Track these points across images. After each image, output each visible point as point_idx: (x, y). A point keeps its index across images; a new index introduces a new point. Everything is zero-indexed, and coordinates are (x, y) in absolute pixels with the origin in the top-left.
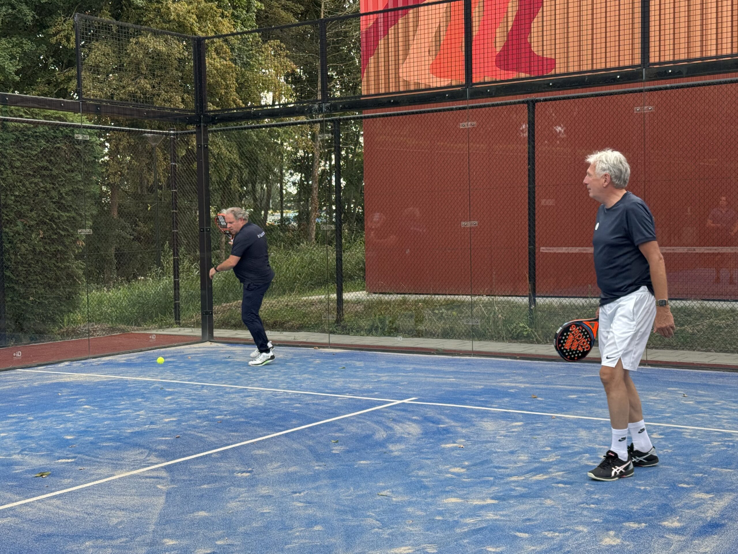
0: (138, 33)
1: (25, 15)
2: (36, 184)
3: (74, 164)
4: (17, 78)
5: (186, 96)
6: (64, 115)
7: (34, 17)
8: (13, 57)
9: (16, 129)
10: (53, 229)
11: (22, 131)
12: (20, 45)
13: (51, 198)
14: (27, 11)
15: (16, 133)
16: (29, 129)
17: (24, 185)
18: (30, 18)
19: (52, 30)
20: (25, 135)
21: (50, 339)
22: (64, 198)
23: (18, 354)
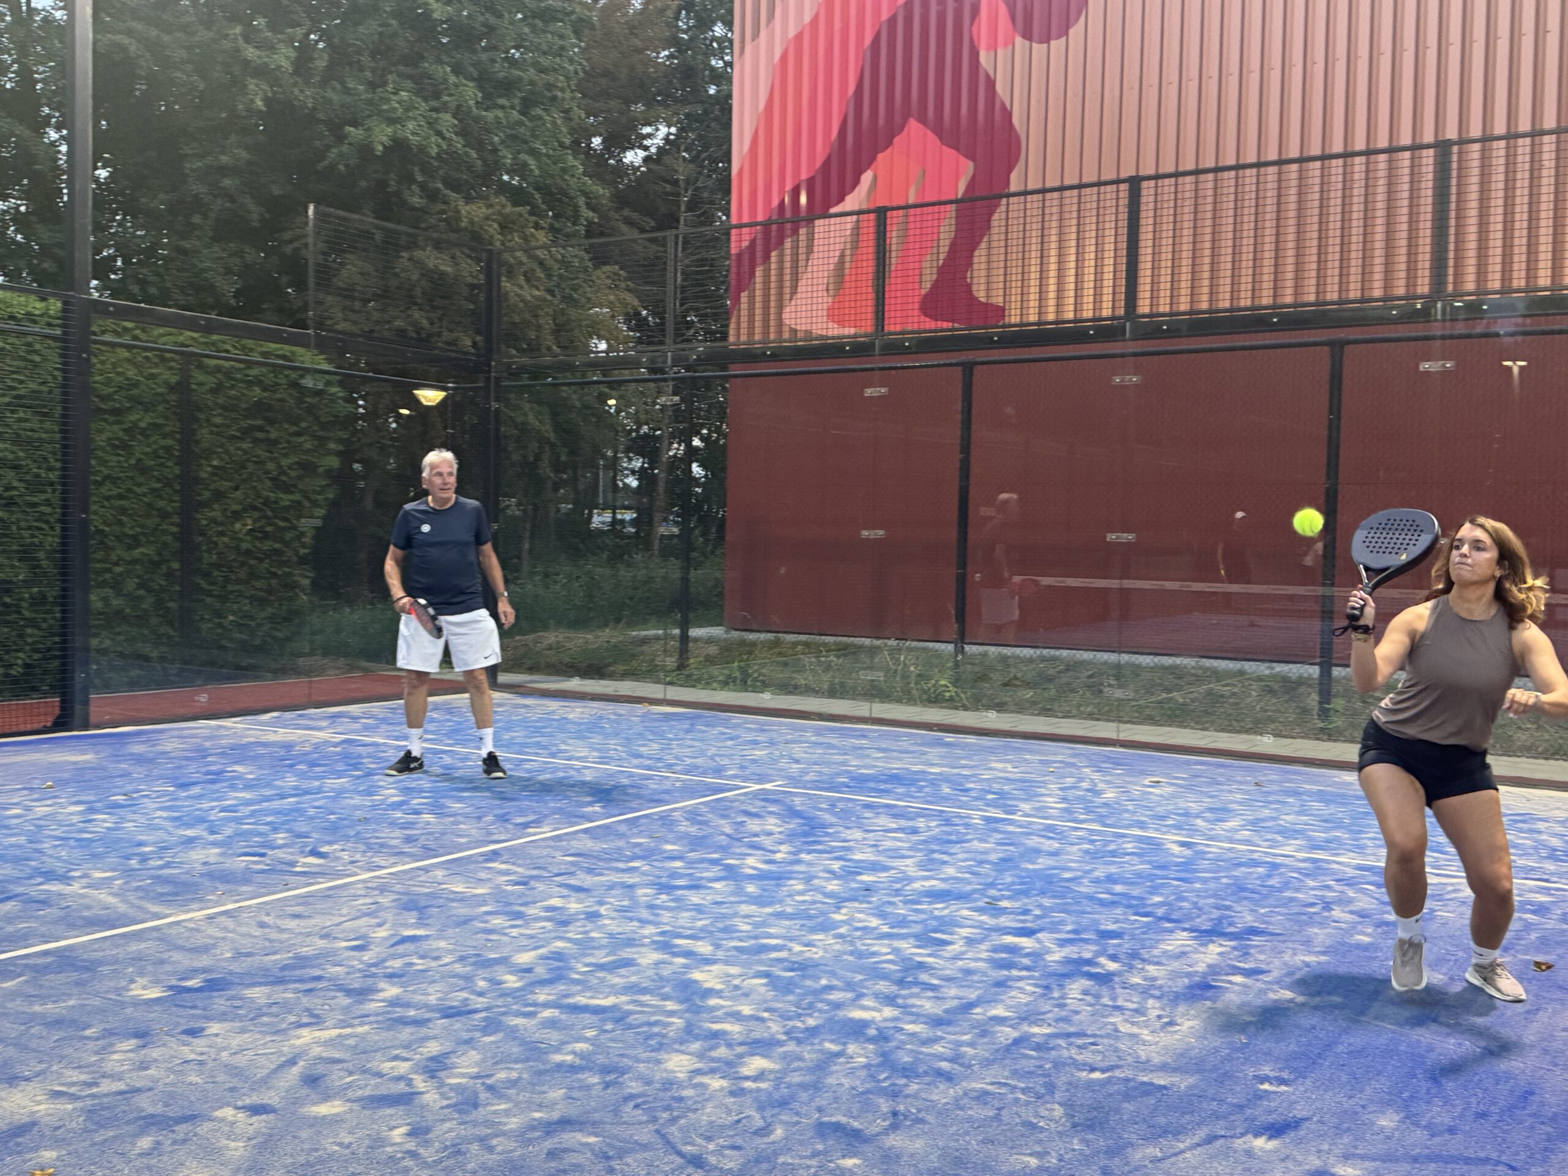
0: (413, 245)
1: (249, 211)
2: (245, 452)
3: (304, 425)
4: (233, 302)
5: (478, 338)
6: (293, 353)
7: (261, 215)
8: (228, 271)
9: (218, 369)
10: (266, 517)
11: (228, 374)
12: (239, 254)
13: (267, 472)
14: (253, 207)
15: (219, 375)
16: (239, 370)
17: (227, 452)
18: (255, 216)
19: (287, 235)
20: (233, 379)
21: (256, 678)
22: (284, 473)
23: (203, 698)
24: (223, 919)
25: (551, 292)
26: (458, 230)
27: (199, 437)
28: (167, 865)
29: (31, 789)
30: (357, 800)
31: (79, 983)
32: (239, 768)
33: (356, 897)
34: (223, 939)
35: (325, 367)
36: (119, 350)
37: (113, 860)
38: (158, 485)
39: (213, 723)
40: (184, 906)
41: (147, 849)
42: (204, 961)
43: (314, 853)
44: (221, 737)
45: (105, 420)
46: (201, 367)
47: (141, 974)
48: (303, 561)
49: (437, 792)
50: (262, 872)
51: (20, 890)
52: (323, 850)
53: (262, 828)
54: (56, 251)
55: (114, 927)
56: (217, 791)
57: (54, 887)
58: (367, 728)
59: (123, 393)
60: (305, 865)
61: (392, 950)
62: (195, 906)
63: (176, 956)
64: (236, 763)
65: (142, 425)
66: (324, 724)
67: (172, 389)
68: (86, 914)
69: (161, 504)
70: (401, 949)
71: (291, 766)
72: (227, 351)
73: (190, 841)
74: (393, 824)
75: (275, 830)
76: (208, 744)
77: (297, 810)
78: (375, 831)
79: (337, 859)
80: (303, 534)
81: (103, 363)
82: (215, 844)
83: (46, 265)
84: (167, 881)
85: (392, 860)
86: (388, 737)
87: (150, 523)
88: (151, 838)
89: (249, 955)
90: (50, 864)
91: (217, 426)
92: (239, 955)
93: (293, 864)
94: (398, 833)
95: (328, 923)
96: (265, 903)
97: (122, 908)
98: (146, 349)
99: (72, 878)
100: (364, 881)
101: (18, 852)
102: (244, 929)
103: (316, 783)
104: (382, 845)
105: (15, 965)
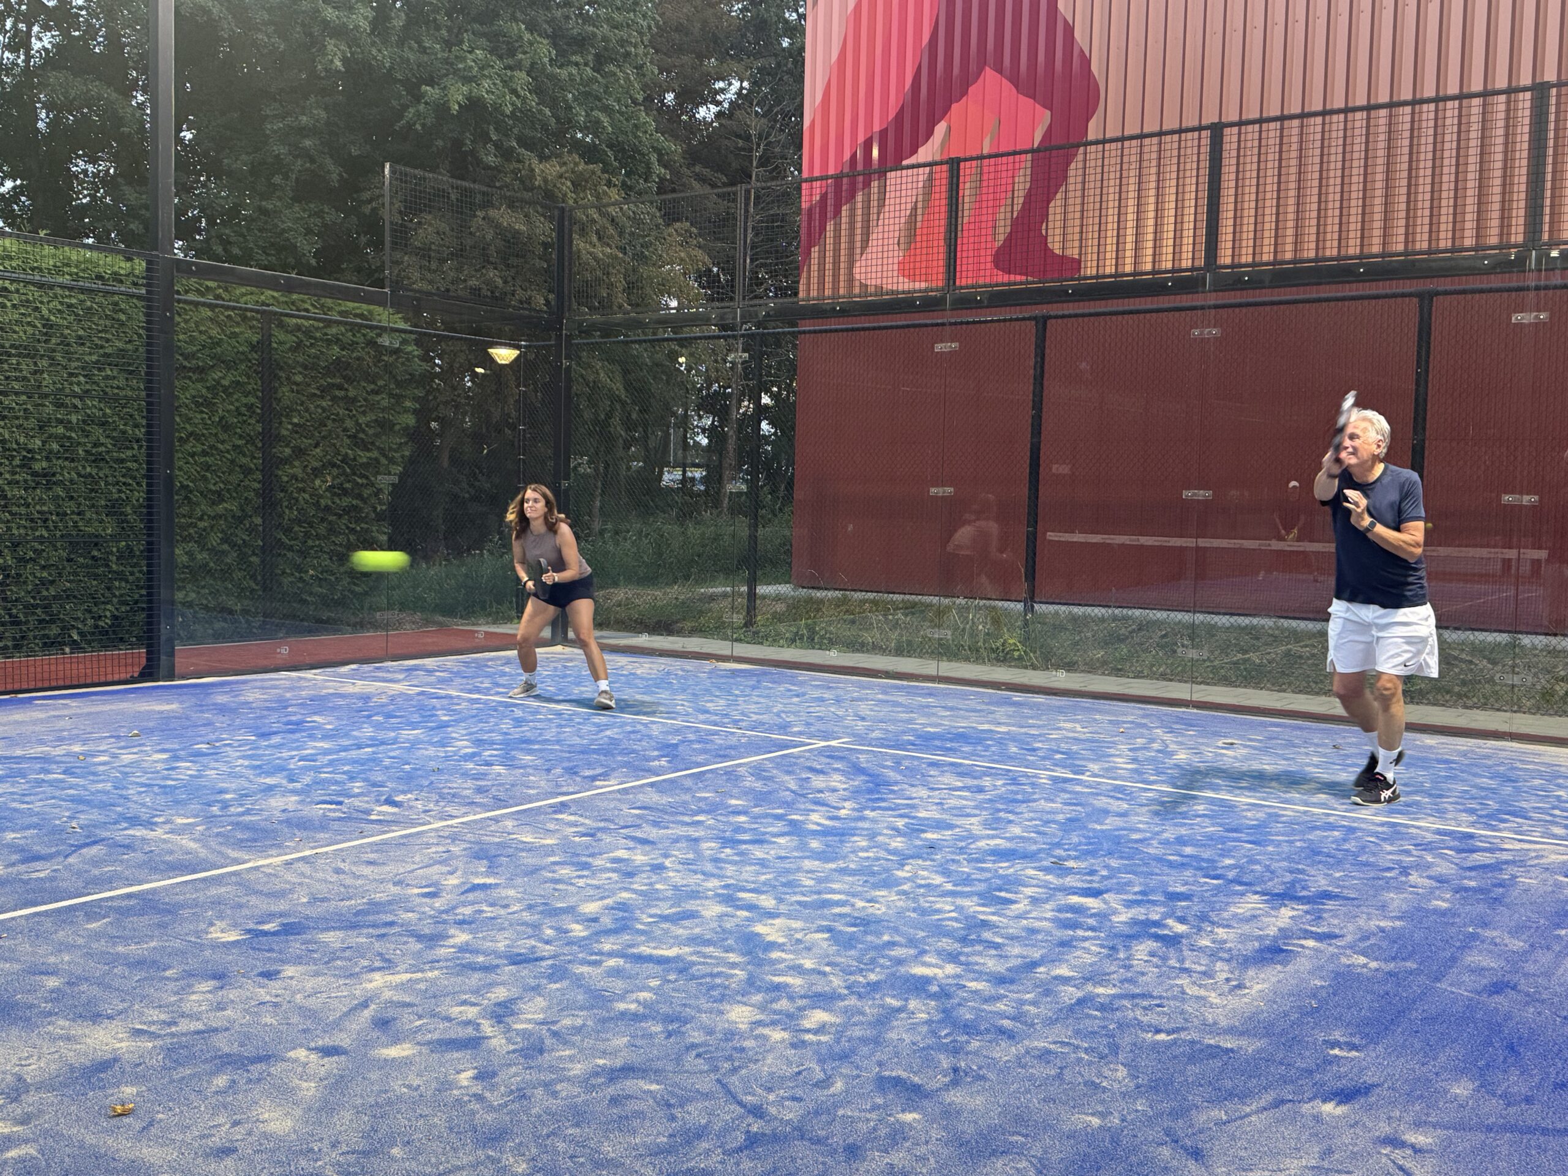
0: (487, 204)
1: (329, 172)
2: (324, 410)
3: (381, 383)
4: (313, 262)
5: (551, 296)
6: (370, 312)
7: (340, 175)
8: (309, 232)
9: (298, 328)
10: (344, 473)
11: (308, 333)
12: (319, 214)
13: (345, 430)
14: (332, 168)
15: (299, 334)
16: (317, 329)
17: (307, 410)
18: (335, 176)
19: (366, 195)
20: (311, 337)
21: (336, 631)
22: (364, 431)
23: (284, 650)
24: (300, 864)
25: (623, 250)
26: (532, 189)
27: (280, 395)
28: (248, 812)
29: (118, 737)
30: (431, 751)
31: (162, 926)
32: (316, 718)
33: (428, 845)
34: (300, 884)
35: (402, 325)
36: (201, 309)
37: (195, 807)
38: (240, 442)
39: (294, 674)
40: (263, 851)
41: (228, 796)
42: (282, 906)
43: (390, 802)
44: (301, 688)
45: (190, 378)
46: (281, 325)
47: (221, 917)
48: (380, 517)
49: (508, 744)
50: (340, 819)
51: (105, 834)
52: (398, 799)
53: (338, 777)
54: (143, 212)
55: (194, 872)
56: (297, 740)
57: (139, 832)
58: (442, 681)
59: (207, 351)
60: (379, 813)
61: (463, 898)
62: (274, 852)
63: (254, 900)
64: (315, 713)
65: (226, 383)
66: (401, 676)
67: (253, 348)
68: (168, 858)
69: (244, 460)
70: (471, 896)
71: (369, 717)
72: (307, 310)
73: (270, 788)
74: (465, 775)
75: (352, 779)
76: (288, 695)
77: (374, 760)
78: (447, 781)
79: (411, 807)
80: (380, 490)
81: (186, 321)
82: (294, 792)
83: (132, 226)
84: (247, 827)
85: (464, 810)
86: (462, 690)
87: (235, 478)
88: (233, 786)
89: (323, 900)
90: (134, 809)
91: (297, 384)
92: (315, 900)
93: (368, 812)
94: (470, 783)
95: (402, 870)
96: (342, 850)
97: (203, 853)
98: (228, 308)
99: (156, 824)
100: (436, 830)
101: (104, 798)
102: (320, 875)
103: (393, 734)
104: (454, 796)
105: (100, 907)
